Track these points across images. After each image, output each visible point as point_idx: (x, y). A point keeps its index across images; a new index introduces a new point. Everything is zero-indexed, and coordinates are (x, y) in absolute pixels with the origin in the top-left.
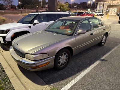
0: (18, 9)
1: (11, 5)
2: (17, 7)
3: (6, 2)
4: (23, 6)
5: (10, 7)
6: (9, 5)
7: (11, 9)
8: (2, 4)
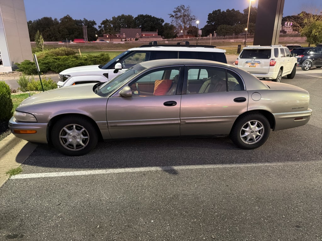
0: (202, 36)
1: (188, 27)
2: (200, 32)
3: (179, 21)
4: (215, 29)
5: (186, 31)
6: (185, 27)
7: (187, 36)
8: (172, 26)
